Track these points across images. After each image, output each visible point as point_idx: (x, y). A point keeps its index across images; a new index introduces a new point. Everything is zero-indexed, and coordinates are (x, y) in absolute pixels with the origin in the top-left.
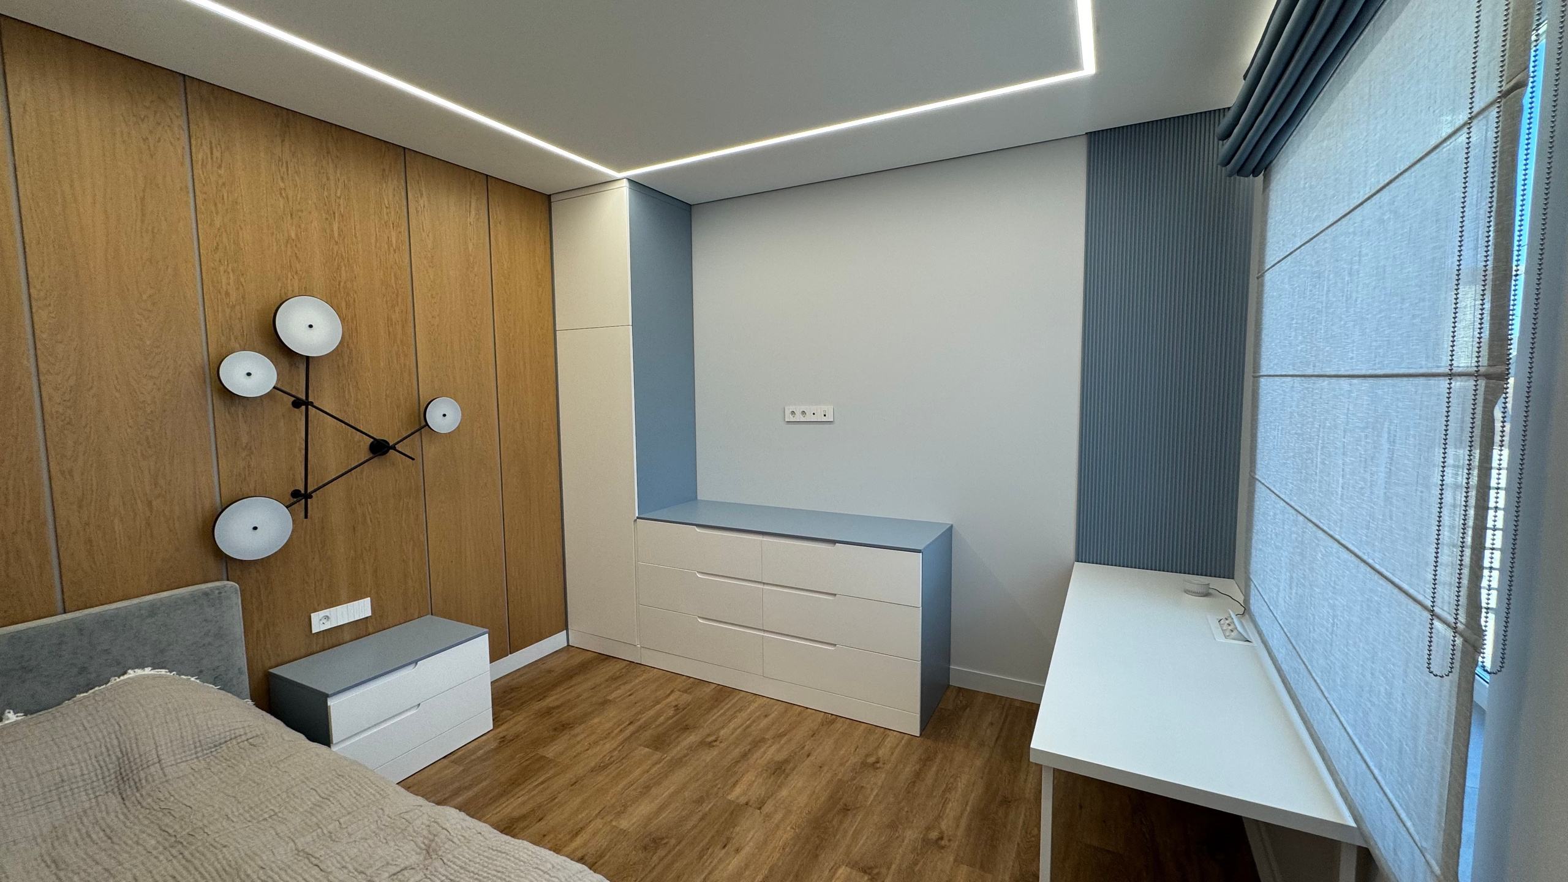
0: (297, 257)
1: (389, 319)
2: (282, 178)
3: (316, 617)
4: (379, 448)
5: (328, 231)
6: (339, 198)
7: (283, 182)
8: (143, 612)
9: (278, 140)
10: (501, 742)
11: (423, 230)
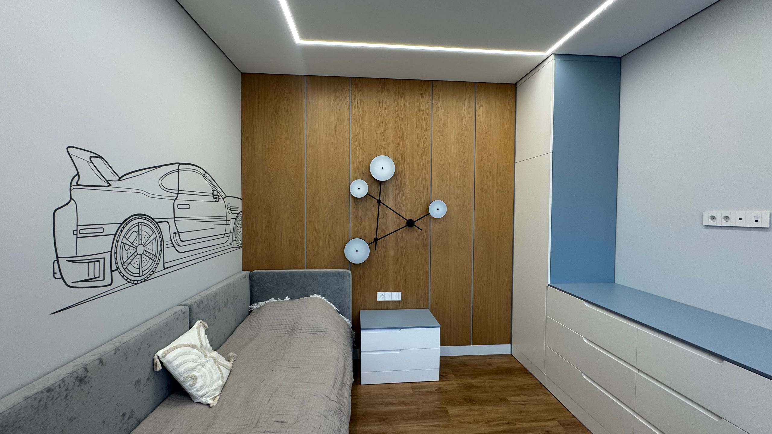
0: (384, 140)
1: (420, 163)
2: (380, 108)
3: (379, 294)
4: (410, 223)
5: (396, 127)
6: (402, 111)
7: (381, 109)
8: (321, 275)
9: (380, 92)
10: (437, 389)
11: (439, 118)
